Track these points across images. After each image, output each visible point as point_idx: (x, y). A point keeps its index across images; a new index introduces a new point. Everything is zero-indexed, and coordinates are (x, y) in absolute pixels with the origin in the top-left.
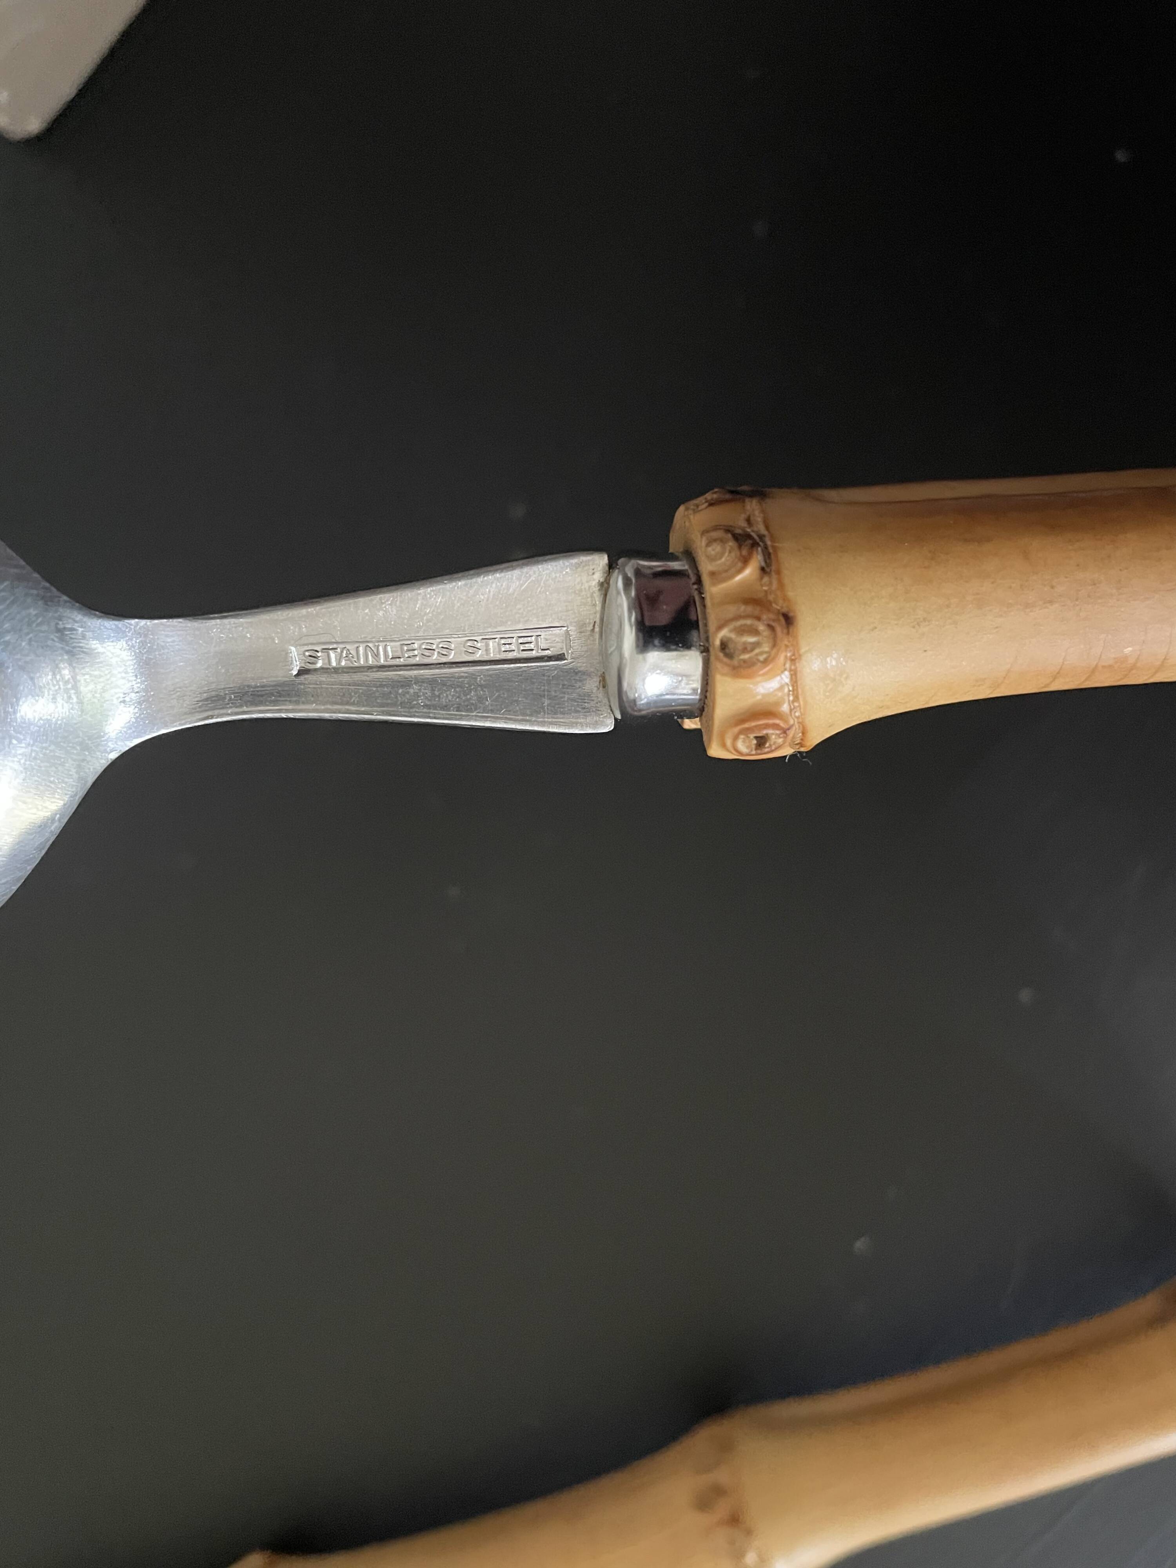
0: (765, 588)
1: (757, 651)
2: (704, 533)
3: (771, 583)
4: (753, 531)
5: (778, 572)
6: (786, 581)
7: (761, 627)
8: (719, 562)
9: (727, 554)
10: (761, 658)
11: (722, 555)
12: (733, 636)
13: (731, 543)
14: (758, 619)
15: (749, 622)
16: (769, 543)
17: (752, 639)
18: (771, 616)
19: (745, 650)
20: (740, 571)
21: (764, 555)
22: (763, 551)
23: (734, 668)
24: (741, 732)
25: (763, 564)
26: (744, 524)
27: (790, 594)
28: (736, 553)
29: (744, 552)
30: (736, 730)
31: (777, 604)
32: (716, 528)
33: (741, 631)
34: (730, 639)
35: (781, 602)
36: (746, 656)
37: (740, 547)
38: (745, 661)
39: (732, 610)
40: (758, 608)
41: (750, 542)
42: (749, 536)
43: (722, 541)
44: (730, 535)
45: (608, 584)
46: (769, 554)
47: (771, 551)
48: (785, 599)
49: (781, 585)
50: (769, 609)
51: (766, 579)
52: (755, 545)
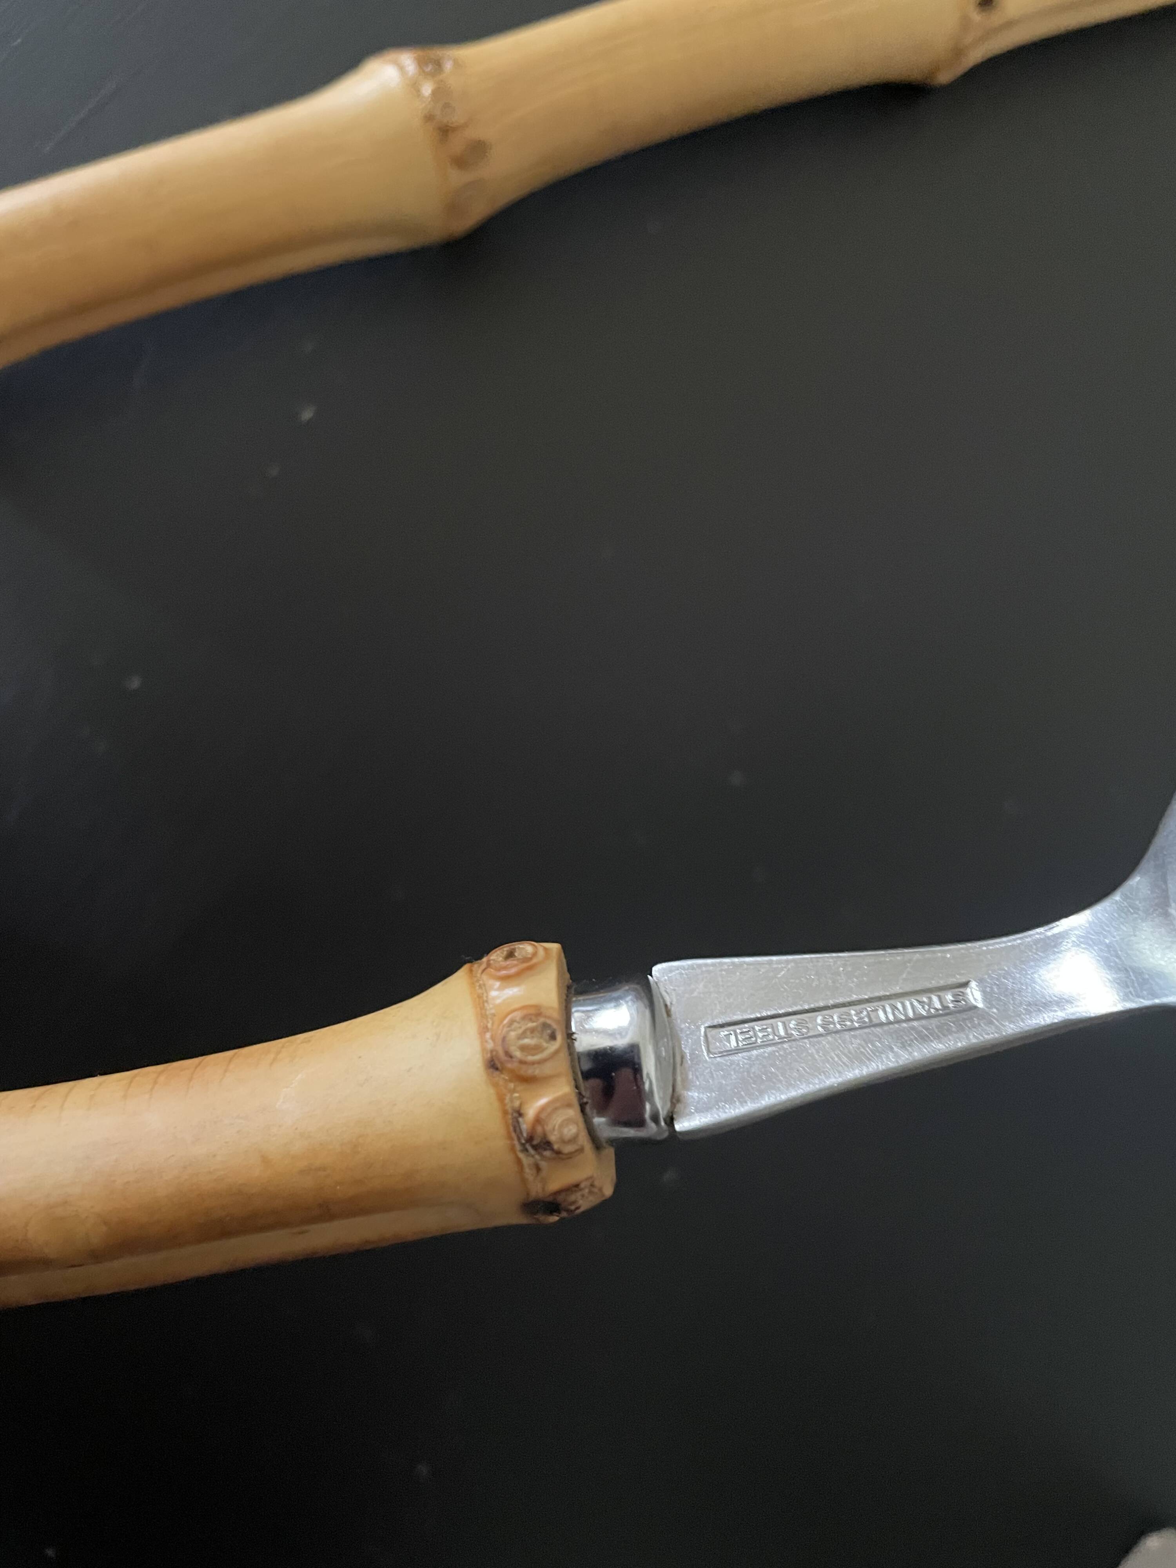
0: (516, 1095)
1: (520, 1031)
2: (581, 1150)
3: (512, 1100)
4: (533, 1156)
5: (505, 1113)
6: (496, 1104)
7: (518, 1054)
8: (564, 1117)
9: (557, 1127)
10: (515, 1025)
11: (561, 1126)
12: (545, 1044)
13: (553, 1138)
14: (522, 1062)
15: (530, 1058)
16: (516, 1142)
17: (527, 1041)
18: (509, 1066)
19: (532, 1030)
20: (543, 1109)
21: (520, 1129)
22: (521, 1132)
23: (539, 1014)
24: (531, 959)
25: (520, 1120)
26: (543, 1164)
27: (492, 1091)
28: (548, 1128)
29: (539, 1129)
30: (534, 961)
31: (504, 1079)
32: (570, 1155)
33: (537, 1049)
34: (547, 1042)
35: (501, 1083)
36: (531, 1025)
37: (545, 1135)
38: (531, 1020)
39: (547, 1069)
40: (522, 1072)
41: (535, 1142)
42: (535, 1147)
43: (564, 1142)
44: (556, 1147)
45: (672, 1102)
46: (515, 1131)
47: (513, 1135)
48: (495, 1085)
49: (501, 1099)
50: (512, 1071)
51: (517, 1104)
52: (530, 1139)
